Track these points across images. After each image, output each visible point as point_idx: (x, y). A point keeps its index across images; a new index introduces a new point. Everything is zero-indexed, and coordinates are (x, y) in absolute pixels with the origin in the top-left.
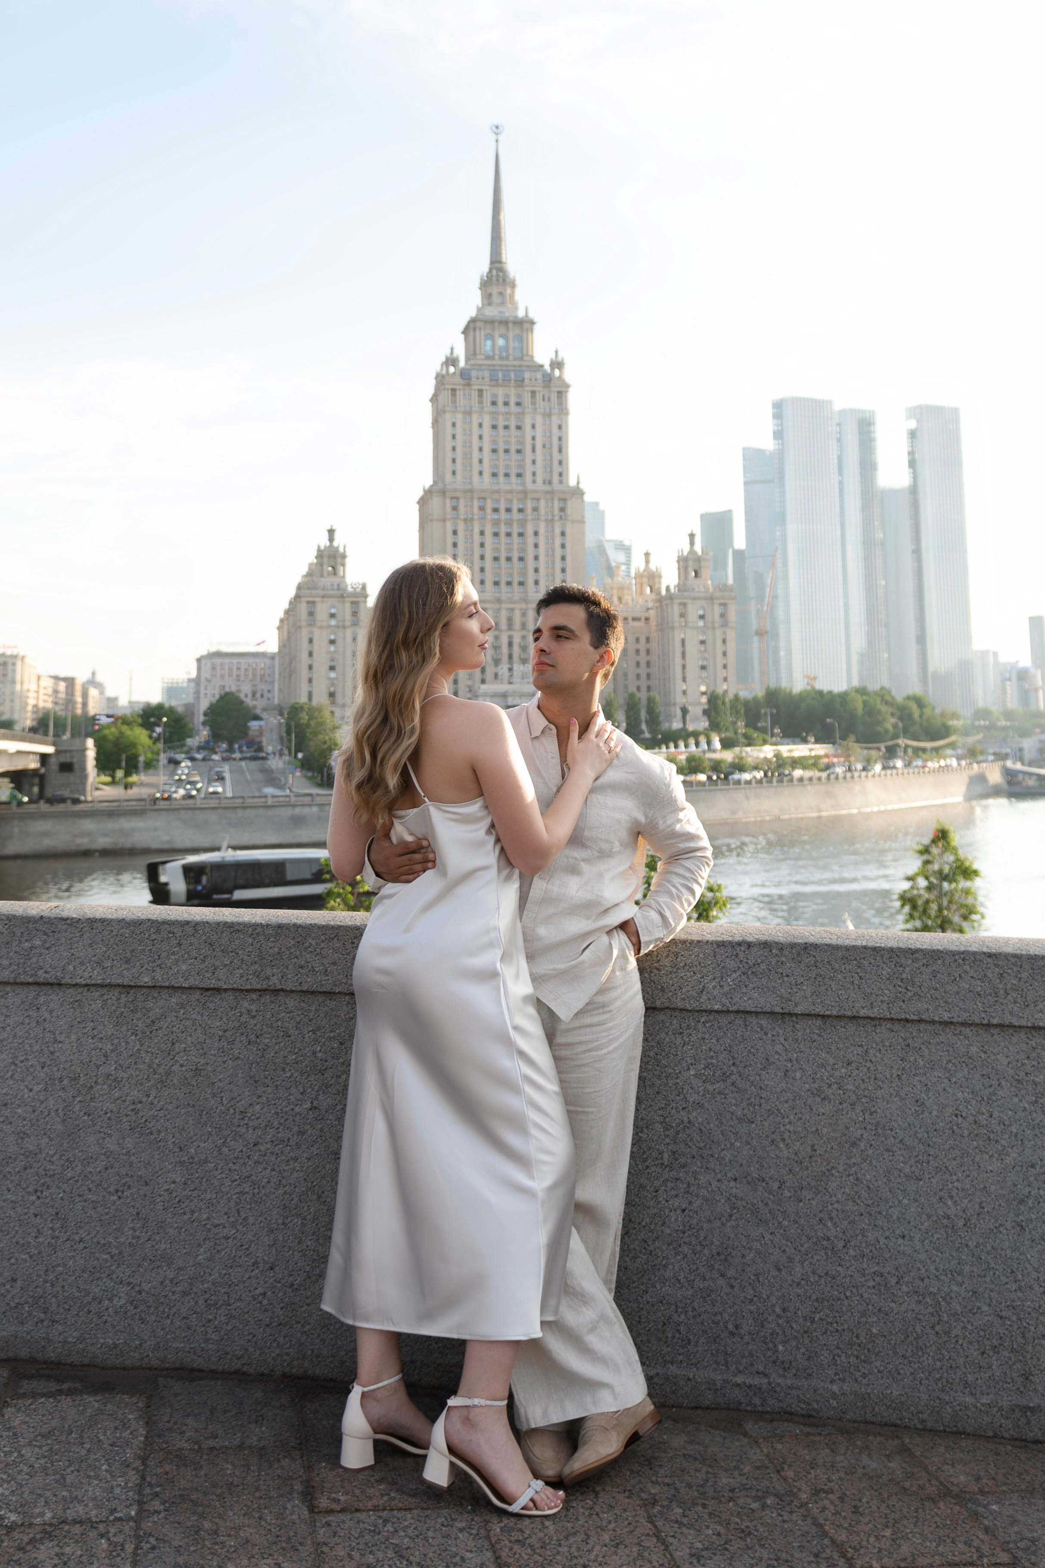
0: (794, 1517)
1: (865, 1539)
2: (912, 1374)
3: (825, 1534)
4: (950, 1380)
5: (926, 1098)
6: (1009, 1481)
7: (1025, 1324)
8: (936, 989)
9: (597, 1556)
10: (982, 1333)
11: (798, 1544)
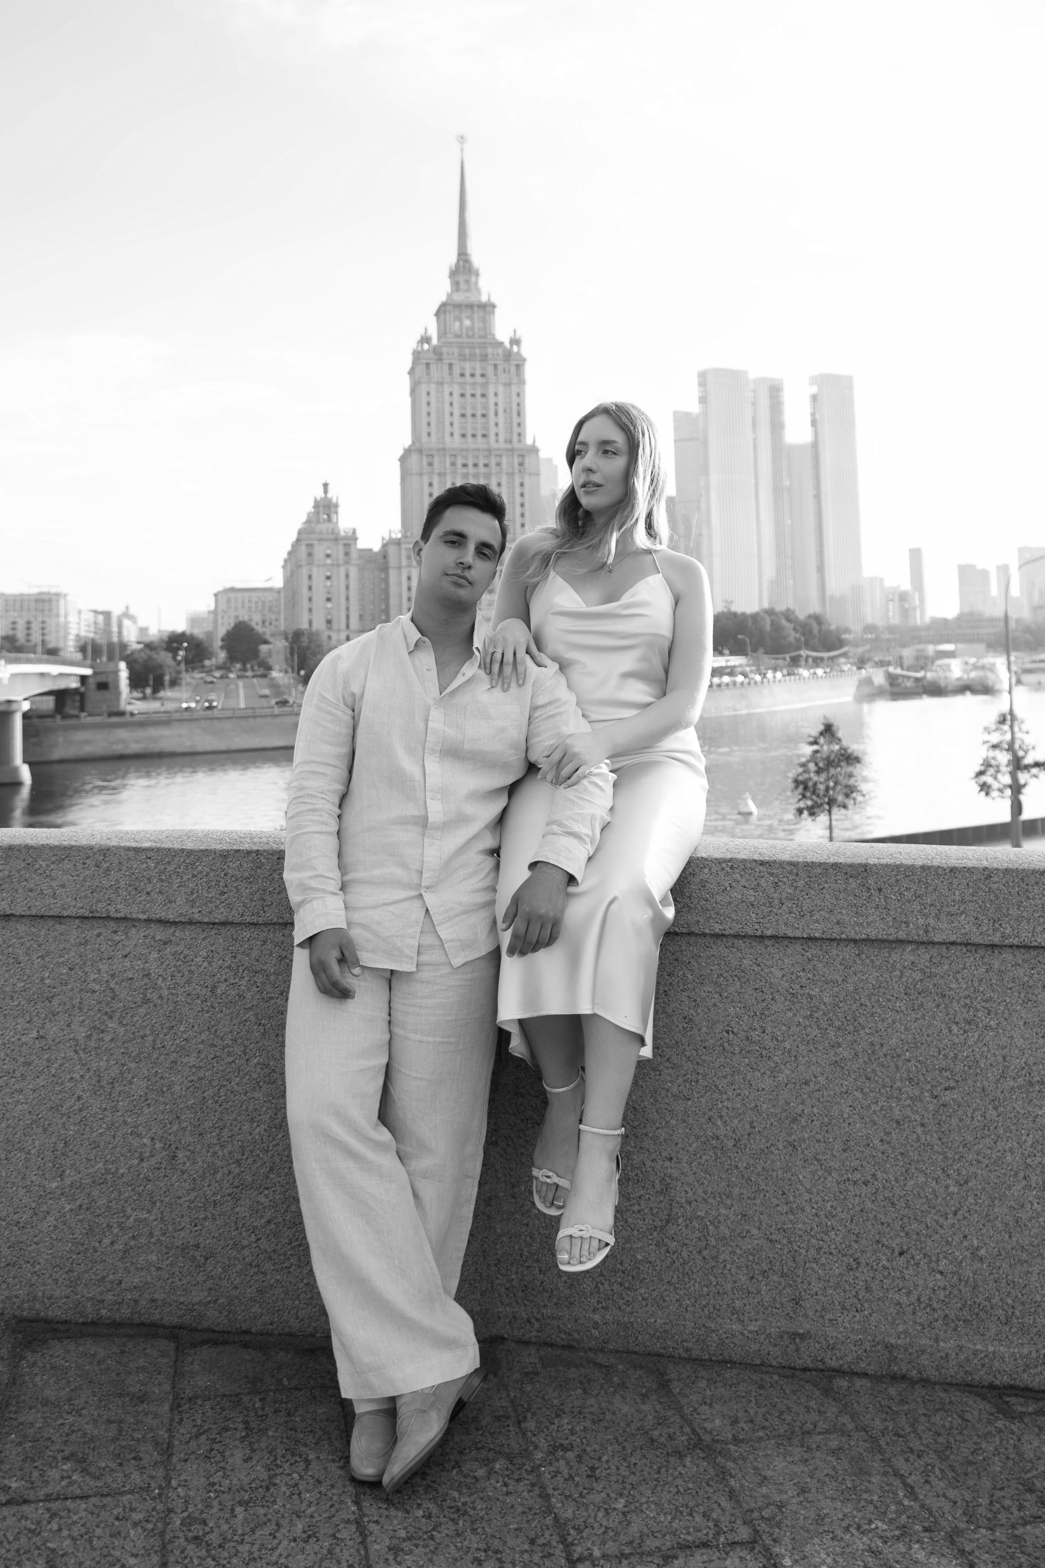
0: (521, 1487)
1: (593, 1514)
2: (677, 1301)
3: (550, 1510)
4: (717, 1307)
5: (695, 1014)
6: (767, 1424)
7: (796, 1248)
8: (706, 900)
9: (281, 1555)
10: (751, 1258)
11: (515, 1526)
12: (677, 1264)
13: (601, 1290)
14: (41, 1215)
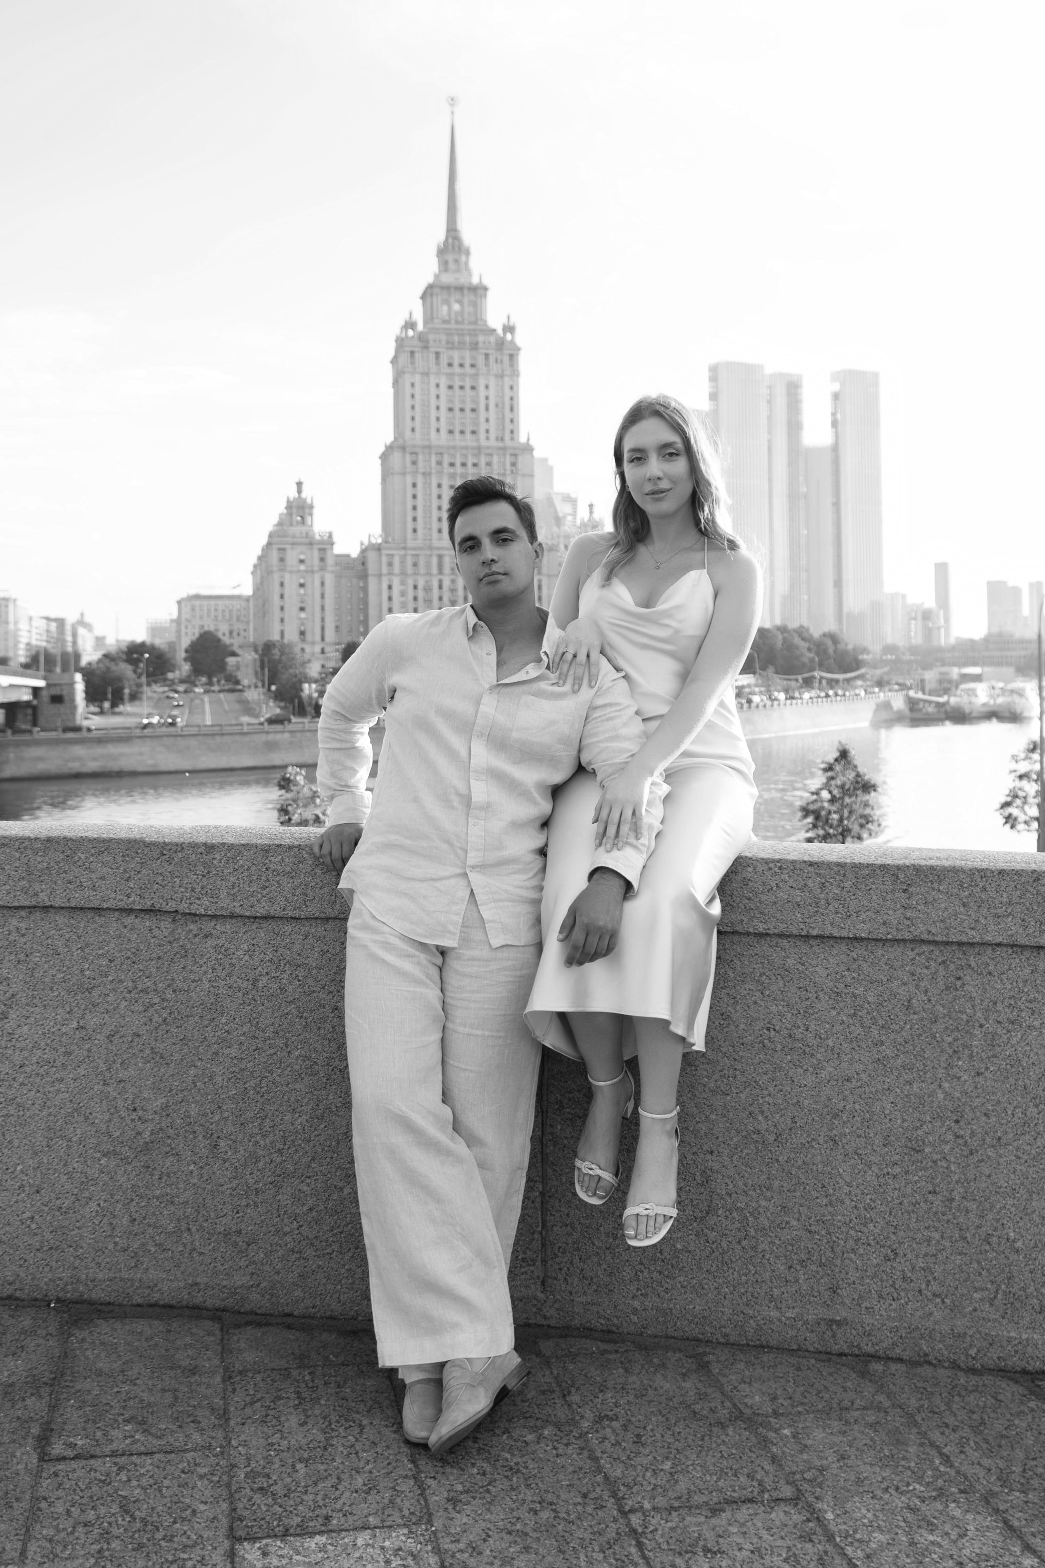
0: (571, 1450)
1: (641, 1474)
2: (716, 1288)
3: (599, 1470)
4: (756, 1294)
6: (806, 1401)
7: (834, 1239)
9: (344, 1504)
10: (790, 1248)
11: (567, 1483)
12: (717, 1253)
14: (83, 1201)
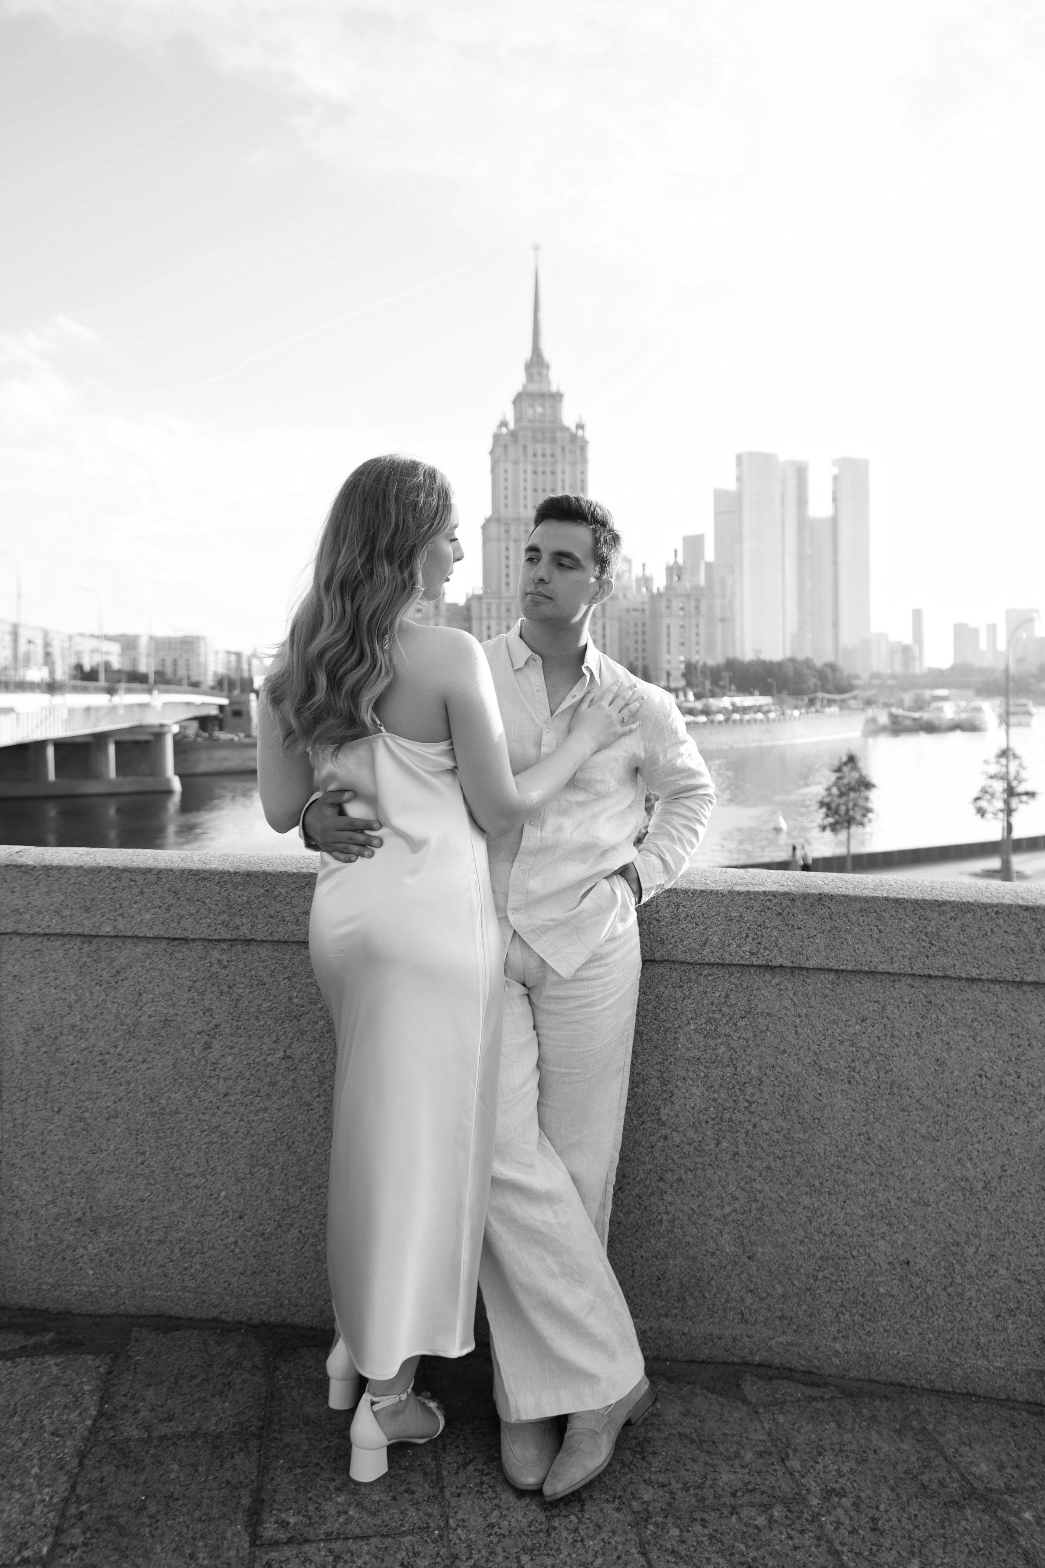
2: (920, 1334)
4: (961, 1341)
8: (965, 944)
10: (998, 1296)
12: (921, 1299)
13: (842, 1320)
14: (285, 1228)
